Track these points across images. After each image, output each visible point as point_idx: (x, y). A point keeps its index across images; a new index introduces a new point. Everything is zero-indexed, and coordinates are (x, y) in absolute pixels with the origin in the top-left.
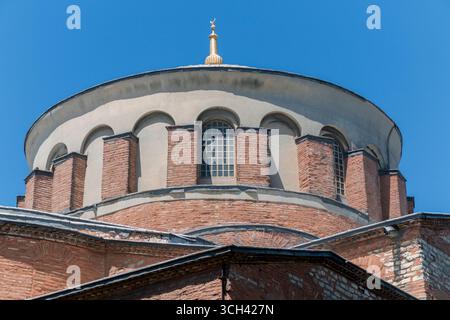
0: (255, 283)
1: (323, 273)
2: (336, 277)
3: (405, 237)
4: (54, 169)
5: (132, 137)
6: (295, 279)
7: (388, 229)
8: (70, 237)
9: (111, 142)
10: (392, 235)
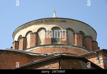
0: (66, 64)
1: (81, 62)
2: (84, 63)
3: (99, 55)
4: (19, 41)
5: (37, 33)
6: (75, 63)
7: (95, 53)
8: (23, 54)
9: (32, 34)
10: (96, 54)
